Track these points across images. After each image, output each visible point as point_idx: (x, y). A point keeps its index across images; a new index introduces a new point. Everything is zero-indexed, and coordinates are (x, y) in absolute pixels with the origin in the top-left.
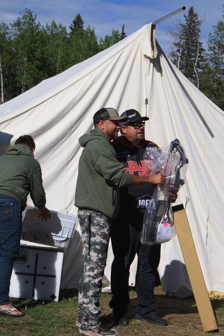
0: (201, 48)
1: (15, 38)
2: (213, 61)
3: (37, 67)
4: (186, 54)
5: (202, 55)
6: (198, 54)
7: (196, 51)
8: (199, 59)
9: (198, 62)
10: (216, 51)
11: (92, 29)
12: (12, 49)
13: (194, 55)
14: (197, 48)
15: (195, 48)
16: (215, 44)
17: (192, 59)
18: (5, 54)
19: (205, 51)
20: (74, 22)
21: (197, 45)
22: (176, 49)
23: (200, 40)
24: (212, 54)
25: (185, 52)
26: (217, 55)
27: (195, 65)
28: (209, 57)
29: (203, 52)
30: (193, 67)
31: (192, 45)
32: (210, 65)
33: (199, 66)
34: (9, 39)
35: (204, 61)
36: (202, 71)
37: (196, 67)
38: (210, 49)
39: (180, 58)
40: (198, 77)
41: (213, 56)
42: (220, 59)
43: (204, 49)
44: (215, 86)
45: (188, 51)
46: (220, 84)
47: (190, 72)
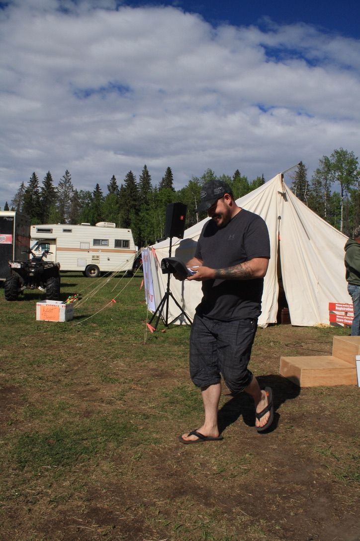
0: (308, 184)
2: (315, 191)
5: (309, 188)
6: (306, 188)
7: (305, 186)
8: (307, 190)
9: (307, 192)
10: (317, 185)
11: (246, 177)
13: (304, 188)
14: (306, 184)
15: (304, 184)
16: (316, 181)
17: (303, 191)
20: (235, 174)
22: (294, 185)
23: (307, 180)
24: (314, 187)
25: (299, 187)
26: (317, 188)
28: (313, 189)
29: (309, 186)
30: (303, 195)
32: (313, 193)
33: (307, 195)
35: (310, 192)
38: (313, 184)
42: (319, 190)
44: (317, 205)
45: (301, 186)
46: (320, 204)
47: (302, 199)
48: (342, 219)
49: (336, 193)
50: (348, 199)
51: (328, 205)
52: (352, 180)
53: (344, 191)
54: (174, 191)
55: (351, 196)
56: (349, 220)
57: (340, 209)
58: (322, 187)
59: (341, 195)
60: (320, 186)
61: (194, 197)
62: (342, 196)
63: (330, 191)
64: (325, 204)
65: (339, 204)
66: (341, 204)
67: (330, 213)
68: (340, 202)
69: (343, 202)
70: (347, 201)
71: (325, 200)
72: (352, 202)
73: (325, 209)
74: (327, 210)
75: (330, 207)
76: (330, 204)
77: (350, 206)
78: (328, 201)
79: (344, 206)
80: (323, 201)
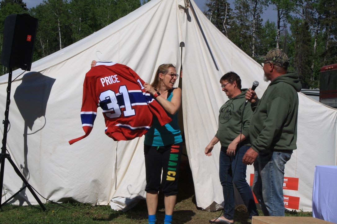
0: (229, 8)
1: (71, 2)
2: (239, 18)
3: (90, 26)
4: (216, 13)
5: (230, 14)
6: (226, 13)
7: (225, 11)
8: (228, 17)
9: (227, 20)
10: (242, 10)
12: (68, 11)
13: (223, 14)
14: (226, 8)
15: (224, 8)
16: (241, 4)
17: (221, 18)
18: (62, 15)
19: (232, 10)
21: (226, 6)
22: (208, 9)
23: (227, 2)
24: (238, 13)
25: (216, 12)
26: (242, 13)
27: (224, 22)
28: (235, 15)
29: (231, 11)
30: (222, 24)
31: (221, 6)
32: (237, 22)
33: (227, 23)
34: (66, 3)
35: (231, 19)
36: (230, 27)
37: (225, 24)
38: (237, 8)
39: (211, 16)
40: (227, 32)
41: (239, 14)
42: (245, 17)
43: (232, 9)
45: (218, 11)
46: (245, 37)
47: (220, 28)
49: (270, 23)
50: (286, 32)
51: (258, 41)
52: (293, 5)
53: (281, 20)
54: (26, 9)
55: (291, 29)
57: (275, 46)
58: (249, 13)
59: (276, 25)
60: (247, 11)
61: (57, 19)
62: (279, 28)
63: (262, 20)
64: (254, 39)
65: (273, 38)
66: (276, 40)
67: (261, 52)
68: (275, 36)
69: (279, 36)
70: (285, 34)
71: (254, 33)
72: (292, 36)
73: (254, 46)
74: (255, 47)
75: (260, 43)
76: (260, 38)
77: (289, 42)
78: (258, 35)
79: (281, 43)
80: (250, 33)
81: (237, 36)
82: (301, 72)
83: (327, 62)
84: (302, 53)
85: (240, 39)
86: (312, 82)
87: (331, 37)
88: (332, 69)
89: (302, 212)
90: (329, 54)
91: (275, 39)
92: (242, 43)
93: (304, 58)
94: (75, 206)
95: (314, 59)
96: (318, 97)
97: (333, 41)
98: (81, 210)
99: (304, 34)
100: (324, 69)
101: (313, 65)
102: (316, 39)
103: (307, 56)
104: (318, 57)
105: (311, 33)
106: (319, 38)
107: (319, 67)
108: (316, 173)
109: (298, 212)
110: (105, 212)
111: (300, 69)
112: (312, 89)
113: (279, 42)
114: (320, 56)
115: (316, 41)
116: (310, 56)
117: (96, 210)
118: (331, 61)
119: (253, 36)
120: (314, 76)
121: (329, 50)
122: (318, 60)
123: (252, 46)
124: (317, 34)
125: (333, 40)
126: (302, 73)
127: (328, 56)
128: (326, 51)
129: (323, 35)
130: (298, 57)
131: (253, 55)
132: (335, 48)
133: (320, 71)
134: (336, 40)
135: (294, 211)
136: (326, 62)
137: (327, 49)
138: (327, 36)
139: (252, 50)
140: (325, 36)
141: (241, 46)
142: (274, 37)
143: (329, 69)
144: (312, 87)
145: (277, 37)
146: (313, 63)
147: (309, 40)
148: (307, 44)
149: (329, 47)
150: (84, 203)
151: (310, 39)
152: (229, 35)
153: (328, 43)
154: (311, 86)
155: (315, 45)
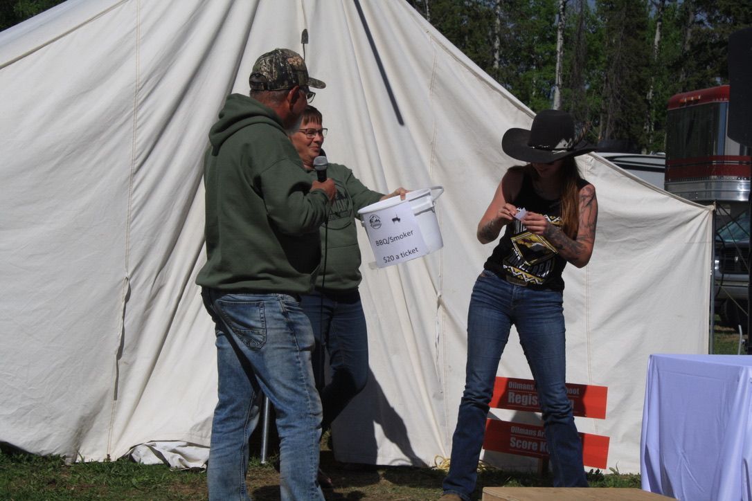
44: (466, 22)
46: (476, 17)
48: (558, 80)
51: (510, 26)
56: (587, 87)
57: (553, 40)
64: (498, 21)
65: (548, 20)
66: (555, 24)
67: (515, 54)
68: (552, 14)
69: (564, 14)
70: (579, 10)
71: (498, 4)
72: (597, 15)
73: (498, 39)
74: (502, 43)
75: (515, 32)
76: (513, 19)
77: (590, 30)
78: (509, 10)
79: (568, 32)
80: (489, 6)
81: (456, 12)
82: (619, 110)
83: (688, 82)
84: (623, 58)
85: (462, 21)
86: (648, 136)
87: (699, 17)
88: (696, 101)
89: (617, 474)
90: (692, 63)
91: (552, 22)
92: (467, 31)
93: (628, 71)
94: (19, 461)
95: (653, 75)
96: (662, 176)
97: (704, 28)
98: (34, 474)
99: (629, 10)
100: (677, 103)
101: (651, 91)
102: (659, 23)
103: (636, 67)
104: (663, 69)
105: (647, 9)
106: (669, 20)
107: (667, 95)
108: (651, 374)
109: (607, 476)
110: (98, 478)
111: (619, 101)
112: (648, 153)
113: (564, 30)
114: (668, 67)
115: (660, 29)
116: (644, 68)
117: (75, 472)
118: (697, 81)
119: (497, 14)
120: (654, 119)
121: (693, 51)
122: (665, 77)
123: (494, 39)
124: (663, 9)
125: (704, 25)
126: (623, 111)
127: (690, 66)
128: (685, 55)
129: (677, 13)
130: (612, 70)
131: (496, 63)
132: (708, 47)
133: (667, 107)
134: (709, 27)
135: (594, 471)
136: (684, 82)
137: (688, 48)
138: (688, 14)
139: (494, 51)
140: (683, 14)
141: (463, 37)
142: (550, 17)
143: (689, 102)
144: (647, 148)
145: (557, 16)
146: (652, 87)
147: (642, 26)
148: (636, 37)
149: (692, 44)
150: (43, 454)
151: (643, 23)
152: (433, 10)
153: (689, 35)
154: (645, 145)
155: (657, 39)
